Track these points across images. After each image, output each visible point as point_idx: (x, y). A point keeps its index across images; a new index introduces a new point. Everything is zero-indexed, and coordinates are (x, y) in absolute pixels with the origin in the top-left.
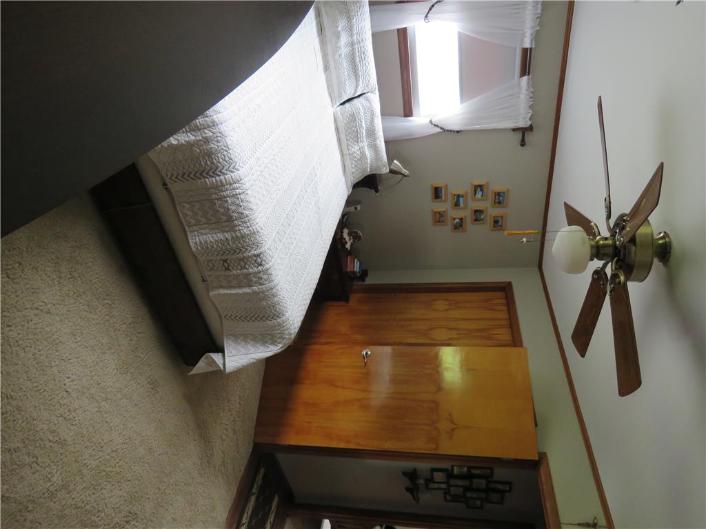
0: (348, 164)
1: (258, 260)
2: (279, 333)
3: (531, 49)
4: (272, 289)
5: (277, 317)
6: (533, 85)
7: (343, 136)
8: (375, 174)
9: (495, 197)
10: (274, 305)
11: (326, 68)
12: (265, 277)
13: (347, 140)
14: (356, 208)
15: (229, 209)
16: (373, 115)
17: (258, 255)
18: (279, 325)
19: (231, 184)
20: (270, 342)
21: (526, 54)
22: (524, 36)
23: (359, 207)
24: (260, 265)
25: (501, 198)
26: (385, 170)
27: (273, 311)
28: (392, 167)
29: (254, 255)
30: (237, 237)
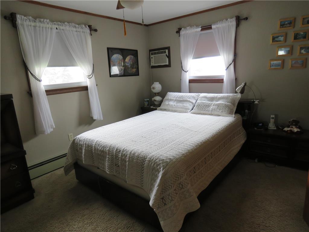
0: (216, 113)
1: (118, 151)
2: (154, 165)
3: (201, 27)
4: (131, 153)
5: (145, 159)
7: (202, 112)
8: (239, 101)
9: (285, 27)
10: (138, 157)
11: (175, 111)
12: (125, 152)
13: (204, 110)
14: (273, 118)
15: (100, 150)
16: (205, 97)
17: (117, 149)
18: (149, 161)
19: (96, 144)
20: (157, 173)
21: (203, 29)
22: (197, 32)
23: (272, 116)
24: (120, 151)
25: (286, 23)
26: (239, 96)
27: (140, 159)
28: (239, 92)
29: (116, 151)
30: (108, 153)
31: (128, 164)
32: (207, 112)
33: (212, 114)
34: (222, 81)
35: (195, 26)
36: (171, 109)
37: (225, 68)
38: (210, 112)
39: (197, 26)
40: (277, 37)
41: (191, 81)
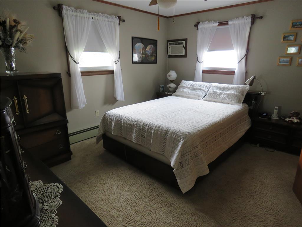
0: (226, 101)
1: (145, 125)
2: (175, 136)
3: (218, 23)
4: (156, 126)
5: (168, 132)
6: (232, 19)
7: (213, 100)
8: (248, 92)
10: (162, 130)
11: (188, 98)
12: (151, 126)
13: (215, 98)
14: (276, 109)
15: (129, 124)
16: (217, 87)
17: (144, 124)
18: (172, 133)
19: (125, 119)
20: (178, 142)
21: (221, 24)
22: (214, 26)
23: (276, 108)
24: (146, 125)
25: (298, 24)
26: (248, 87)
27: (164, 132)
28: (248, 84)
29: (143, 125)
30: (136, 126)
31: (153, 135)
32: (217, 100)
33: (223, 102)
34: (232, 73)
35: (212, 21)
36: (185, 95)
37: (237, 62)
38: (220, 100)
39: (215, 21)
40: (288, 36)
41: (204, 72)
